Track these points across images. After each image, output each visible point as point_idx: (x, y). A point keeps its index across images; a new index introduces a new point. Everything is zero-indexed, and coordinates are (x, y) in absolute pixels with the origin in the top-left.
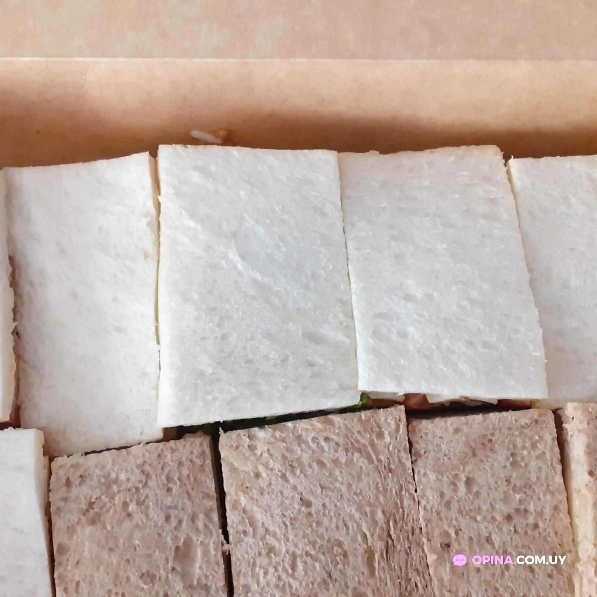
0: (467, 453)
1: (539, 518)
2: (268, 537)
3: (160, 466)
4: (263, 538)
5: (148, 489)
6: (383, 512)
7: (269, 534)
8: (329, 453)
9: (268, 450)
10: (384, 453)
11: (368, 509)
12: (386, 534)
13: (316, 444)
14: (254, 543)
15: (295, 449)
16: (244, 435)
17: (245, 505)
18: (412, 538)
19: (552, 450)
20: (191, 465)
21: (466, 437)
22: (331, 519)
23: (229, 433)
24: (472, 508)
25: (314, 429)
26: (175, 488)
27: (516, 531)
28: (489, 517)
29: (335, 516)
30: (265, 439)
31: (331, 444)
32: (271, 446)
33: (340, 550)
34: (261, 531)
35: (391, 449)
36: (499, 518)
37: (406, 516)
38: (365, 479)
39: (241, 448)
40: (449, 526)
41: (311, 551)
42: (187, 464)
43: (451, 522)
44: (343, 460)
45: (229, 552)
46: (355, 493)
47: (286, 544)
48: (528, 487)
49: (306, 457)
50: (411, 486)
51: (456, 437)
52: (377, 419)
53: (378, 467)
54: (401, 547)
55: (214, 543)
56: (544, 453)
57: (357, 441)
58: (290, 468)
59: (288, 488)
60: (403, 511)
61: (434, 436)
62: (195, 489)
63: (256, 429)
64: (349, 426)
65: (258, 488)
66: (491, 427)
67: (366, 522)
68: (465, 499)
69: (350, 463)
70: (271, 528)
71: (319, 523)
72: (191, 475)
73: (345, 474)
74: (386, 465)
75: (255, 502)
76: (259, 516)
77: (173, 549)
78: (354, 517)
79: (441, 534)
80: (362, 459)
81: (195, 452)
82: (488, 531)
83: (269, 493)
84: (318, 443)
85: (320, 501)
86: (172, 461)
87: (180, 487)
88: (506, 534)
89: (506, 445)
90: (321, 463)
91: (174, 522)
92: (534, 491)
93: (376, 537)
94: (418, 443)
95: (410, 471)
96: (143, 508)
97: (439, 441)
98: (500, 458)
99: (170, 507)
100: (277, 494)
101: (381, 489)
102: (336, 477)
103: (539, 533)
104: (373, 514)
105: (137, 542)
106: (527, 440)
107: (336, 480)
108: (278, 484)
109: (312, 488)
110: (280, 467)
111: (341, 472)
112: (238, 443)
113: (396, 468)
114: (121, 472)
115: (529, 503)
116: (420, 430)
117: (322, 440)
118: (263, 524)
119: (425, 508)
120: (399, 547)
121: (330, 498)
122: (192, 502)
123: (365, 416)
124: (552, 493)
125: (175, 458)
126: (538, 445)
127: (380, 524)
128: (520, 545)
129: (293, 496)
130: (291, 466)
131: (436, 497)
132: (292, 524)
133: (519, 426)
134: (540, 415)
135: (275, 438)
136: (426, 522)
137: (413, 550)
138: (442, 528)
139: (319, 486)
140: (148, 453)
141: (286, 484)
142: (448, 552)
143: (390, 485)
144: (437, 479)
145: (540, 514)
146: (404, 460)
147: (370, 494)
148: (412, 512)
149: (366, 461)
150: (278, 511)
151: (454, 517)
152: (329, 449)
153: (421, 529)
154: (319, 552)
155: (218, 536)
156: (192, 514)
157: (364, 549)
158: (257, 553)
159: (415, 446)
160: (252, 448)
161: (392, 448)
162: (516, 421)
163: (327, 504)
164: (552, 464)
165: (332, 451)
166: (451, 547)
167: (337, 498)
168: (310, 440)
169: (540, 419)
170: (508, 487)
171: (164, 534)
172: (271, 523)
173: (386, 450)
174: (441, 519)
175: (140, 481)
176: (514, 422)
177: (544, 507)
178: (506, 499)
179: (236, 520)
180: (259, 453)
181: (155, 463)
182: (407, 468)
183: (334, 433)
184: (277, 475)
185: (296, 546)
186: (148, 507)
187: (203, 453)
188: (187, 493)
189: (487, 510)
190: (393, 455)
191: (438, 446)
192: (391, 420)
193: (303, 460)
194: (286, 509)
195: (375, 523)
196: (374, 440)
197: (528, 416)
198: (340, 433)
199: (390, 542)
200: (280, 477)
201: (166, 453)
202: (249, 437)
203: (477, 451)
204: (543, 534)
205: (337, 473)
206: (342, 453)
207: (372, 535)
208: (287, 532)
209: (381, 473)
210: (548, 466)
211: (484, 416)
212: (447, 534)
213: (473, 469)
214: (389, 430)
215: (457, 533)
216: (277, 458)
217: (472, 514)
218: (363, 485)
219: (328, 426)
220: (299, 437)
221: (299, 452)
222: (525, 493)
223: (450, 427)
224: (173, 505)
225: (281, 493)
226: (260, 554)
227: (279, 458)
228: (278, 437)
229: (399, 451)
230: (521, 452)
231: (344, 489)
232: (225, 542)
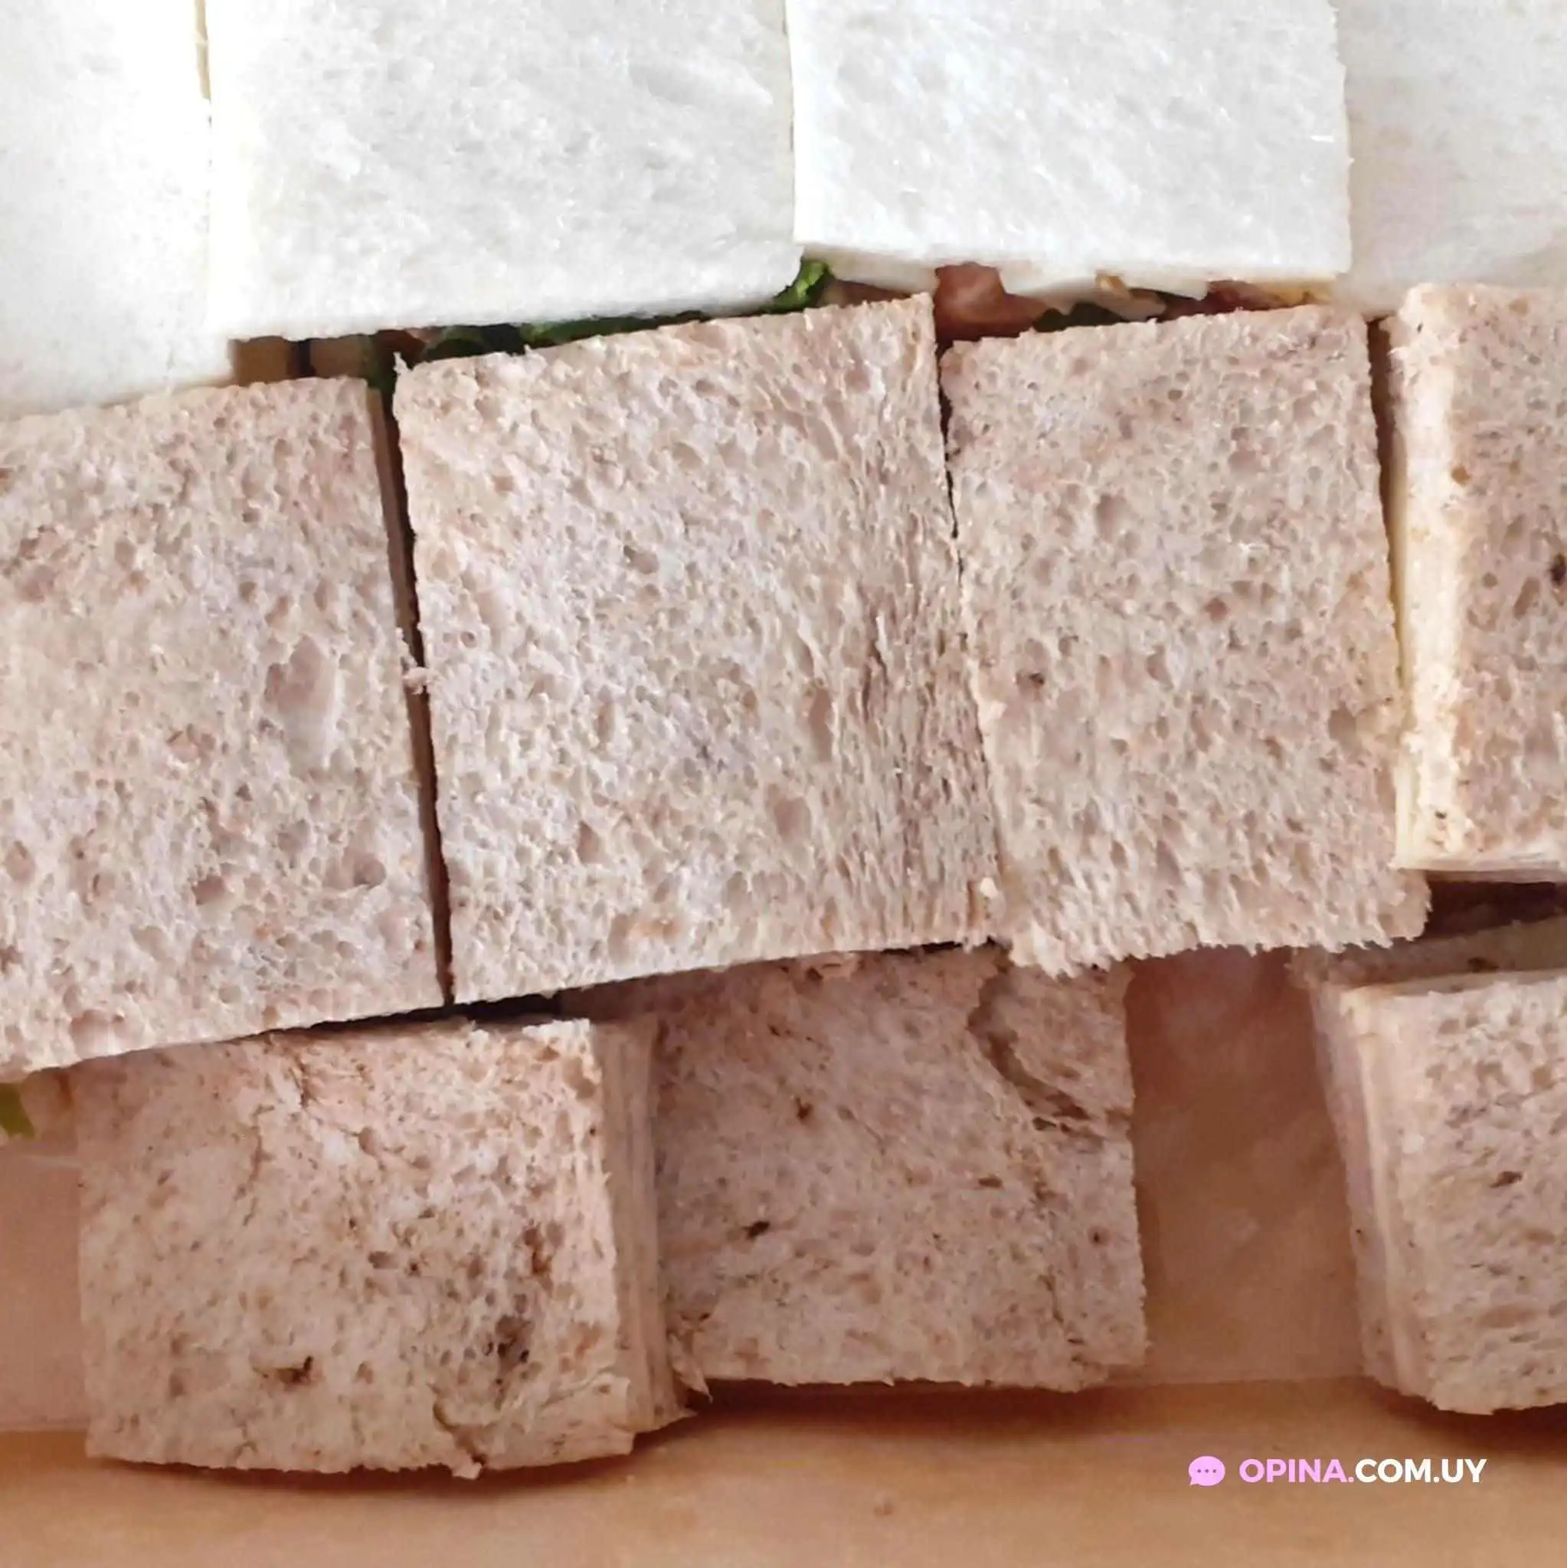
0: (1106, 430)
1: (1303, 608)
2: (532, 648)
3: (223, 451)
4: (518, 653)
5: (188, 511)
6: (860, 591)
7: (536, 643)
8: (710, 424)
9: (534, 415)
10: (866, 427)
11: (815, 581)
12: (864, 648)
13: (670, 399)
14: (493, 665)
15: (610, 415)
16: (464, 374)
17: (469, 566)
18: (938, 662)
19: (1353, 420)
20: (313, 453)
21: (1106, 384)
22: (711, 604)
23: (420, 369)
24: (1113, 581)
25: (665, 358)
26: (268, 514)
27: (1234, 645)
28: (1159, 604)
29: (722, 595)
30: (523, 382)
31: (714, 399)
32: (539, 405)
33: (734, 688)
34: (514, 634)
35: (887, 416)
36: (1188, 608)
37: (923, 601)
38: (810, 500)
39: (456, 411)
40: (1045, 626)
41: (653, 685)
42: (303, 448)
43: (1050, 616)
44: (748, 445)
45: (425, 688)
46: (782, 539)
47: (582, 669)
48: (1276, 523)
49: (642, 436)
50: (941, 521)
51: (1076, 382)
52: (850, 332)
53: (847, 467)
54: (907, 682)
55: (381, 662)
56: (1329, 429)
57: (790, 394)
58: (597, 465)
59: (589, 519)
60: (917, 589)
61: (1012, 383)
62: (326, 516)
63: (500, 356)
64: (770, 353)
65: (504, 519)
66: (1180, 354)
67: (810, 616)
68: (1093, 554)
69: (768, 454)
70: (543, 628)
71: (677, 616)
72: (313, 481)
73: (752, 485)
74: (873, 463)
75: (497, 558)
76: (508, 593)
77: (263, 672)
78: (775, 603)
79: (1018, 648)
80: (803, 442)
81: (325, 418)
82: (1155, 642)
83: (534, 533)
84: (677, 398)
85: (680, 557)
86: (258, 439)
87: (282, 509)
88: (1206, 653)
89: (1220, 406)
90: (684, 454)
91: (264, 602)
92: (1294, 537)
93: (836, 653)
94: (965, 402)
95: (942, 479)
96: (176, 560)
97: (1027, 396)
98: (1200, 443)
99: (253, 562)
100: (559, 536)
101: (854, 527)
102: (728, 494)
103: (1304, 652)
104: (830, 594)
105: (157, 649)
106: (1283, 392)
107: (727, 500)
108: (561, 510)
109: (659, 520)
110: (567, 463)
111: (743, 481)
112: (449, 395)
113: (899, 470)
114: (112, 463)
115: (1278, 568)
116: (974, 365)
117: (687, 389)
118: (519, 617)
119: (978, 580)
120: (899, 683)
121: (710, 550)
122: (318, 550)
123: (815, 324)
124: (1347, 542)
125: (265, 431)
126: (1316, 407)
127: (848, 619)
128: (1243, 683)
129: (604, 544)
130: (600, 460)
131: (1010, 550)
132: (600, 617)
133: (1263, 353)
134: (1325, 323)
135: (554, 382)
136: (979, 616)
137: (941, 692)
138: (1023, 632)
139: (677, 516)
140: (186, 414)
141: (585, 510)
142: (1038, 698)
143: (881, 517)
144: (1018, 502)
145: (1309, 597)
146: (923, 450)
147: (824, 540)
148: (942, 590)
149: (814, 451)
150: (558, 583)
151: (1060, 605)
152: (710, 417)
153: (964, 636)
154: (674, 691)
155: (392, 645)
156: (317, 583)
157: (803, 686)
158: (503, 693)
159: (959, 410)
160: (487, 410)
161: (892, 413)
162: (1255, 338)
163: (702, 566)
164: (1351, 463)
165: (720, 424)
166: (1047, 685)
167: (730, 549)
168: (653, 387)
169: (1324, 333)
170: (1219, 525)
171: (236, 632)
172: (540, 612)
173: (874, 419)
174: (1021, 607)
175: (168, 490)
176: (1248, 341)
177: (1320, 581)
178: (1210, 557)
179: (442, 604)
180: (505, 422)
181: (208, 441)
182: (933, 469)
183: (725, 371)
184: (561, 485)
185: (611, 673)
186: (189, 558)
187: (348, 422)
188: (304, 528)
189: (1155, 586)
190: (894, 436)
191: (1025, 409)
192: (890, 334)
193: (632, 445)
194: (585, 576)
195: (835, 618)
196: (839, 392)
197: (1290, 325)
198: (742, 370)
199: (876, 670)
200: (569, 491)
201: (239, 415)
202: (479, 378)
203: (1134, 424)
204: (1314, 653)
205: (731, 481)
206: (745, 426)
207: (826, 651)
208: (586, 638)
209: (857, 482)
210: (1339, 467)
211: (1160, 325)
212: (1036, 649)
213: (1121, 473)
214: (884, 363)
215: (1064, 646)
216: (558, 436)
217: (1112, 594)
218: (803, 516)
219: (708, 350)
220: (623, 380)
221: (622, 421)
222: (1269, 540)
223: (1060, 356)
224: (260, 557)
225: (570, 531)
226: (510, 693)
227: (563, 435)
228: (562, 377)
229: (910, 423)
230: (1261, 426)
231: (749, 525)
232: (412, 661)
